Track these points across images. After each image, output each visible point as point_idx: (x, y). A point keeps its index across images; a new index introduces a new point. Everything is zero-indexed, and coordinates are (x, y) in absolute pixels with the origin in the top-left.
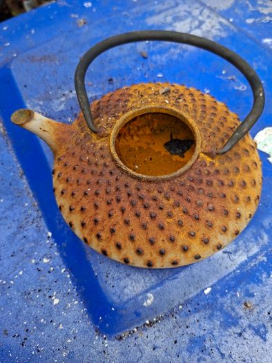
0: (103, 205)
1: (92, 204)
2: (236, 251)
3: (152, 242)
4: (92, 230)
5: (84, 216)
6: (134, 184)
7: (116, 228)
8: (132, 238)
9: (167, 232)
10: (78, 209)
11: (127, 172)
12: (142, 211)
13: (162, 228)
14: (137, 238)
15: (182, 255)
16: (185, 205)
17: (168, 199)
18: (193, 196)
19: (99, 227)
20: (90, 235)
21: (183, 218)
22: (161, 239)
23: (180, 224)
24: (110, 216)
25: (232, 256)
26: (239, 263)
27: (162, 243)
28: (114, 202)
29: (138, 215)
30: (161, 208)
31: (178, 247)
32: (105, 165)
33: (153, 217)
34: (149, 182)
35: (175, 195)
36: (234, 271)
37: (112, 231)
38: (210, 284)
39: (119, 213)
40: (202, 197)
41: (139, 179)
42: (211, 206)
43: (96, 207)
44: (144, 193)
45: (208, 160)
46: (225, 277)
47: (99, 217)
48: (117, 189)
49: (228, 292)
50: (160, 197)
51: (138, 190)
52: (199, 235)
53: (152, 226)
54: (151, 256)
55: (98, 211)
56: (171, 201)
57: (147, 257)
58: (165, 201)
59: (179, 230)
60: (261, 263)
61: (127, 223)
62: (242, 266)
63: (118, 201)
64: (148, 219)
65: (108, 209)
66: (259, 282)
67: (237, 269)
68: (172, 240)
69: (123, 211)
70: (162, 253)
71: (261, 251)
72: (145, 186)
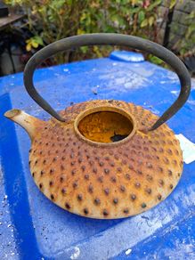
0: (68, 167)
1: (59, 167)
2: (152, 218)
3: (107, 193)
4: (58, 188)
5: (52, 177)
6: (91, 149)
7: (78, 183)
8: (90, 190)
9: (118, 184)
11: (86, 142)
12: (98, 168)
13: (114, 181)
14: (95, 189)
15: (132, 204)
16: (130, 163)
17: (117, 159)
18: (135, 157)
19: (64, 184)
20: (56, 191)
21: (130, 172)
22: (114, 190)
23: (128, 177)
24: (73, 173)
25: (149, 222)
26: (155, 229)
27: (115, 194)
28: (77, 163)
29: (95, 172)
30: (113, 166)
31: (128, 196)
33: (107, 173)
34: (103, 147)
35: (122, 156)
36: (151, 236)
37: (75, 186)
38: (131, 245)
39: (80, 171)
40: (142, 158)
41: (95, 146)
42: (149, 164)
43: (62, 168)
44: (99, 155)
45: (143, 135)
46: (144, 241)
47: (65, 176)
48: (79, 154)
49: (146, 254)
50: (112, 158)
51: (95, 153)
52: (143, 186)
53: (106, 180)
54: (107, 205)
55: (64, 171)
56: (120, 161)
57: (103, 206)
58: (115, 161)
59: (127, 182)
60: (174, 231)
61: (86, 178)
62: (158, 232)
63: (80, 162)
64: (103, 174)
65: (72, 169)
66: (173, 246)
67: (154, 234)
68: (123, 190)
69: (83, 169)
70: (115, 202)
71: (174, 221)
72: (100, 151)
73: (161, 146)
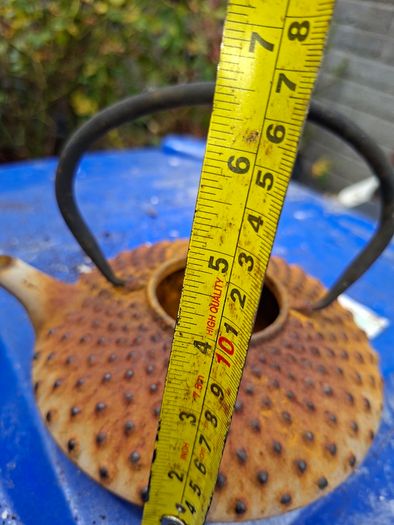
0: (142, 397)
1: (118, 398)
3: (242, 460)
4: (118, 450)
5: (101, 422)
9: (266, 436)
10: (90, 409)
13: (257, 429)
15: (297, 481)
16: (287, 384)
17: (258, 375)
18: (295, 370)
19: (134, 441)
20: (114, 459)
21: (290, 407)
22: (257, 451)
23: (287, 420)
27: (259, 459)
30: (250, 393)
31: (289, 463)
32: (141, 328)
33: (238, 410)
35: (268, 370)
40: (310, 372)
42: (326, 386)
43: (128, 402)
45: (303, 319)
47: (135, 420)
52: (320, 438)
53: (238, 427)
54: (242, 488)
55: (133, 408)
56: (265, 380)
57: (234, 492)
58: (254, 380)
59: (284, 430)
65: (152, 402)
68: (277, 451)
70: (261, 481)
73: (341, 344)
